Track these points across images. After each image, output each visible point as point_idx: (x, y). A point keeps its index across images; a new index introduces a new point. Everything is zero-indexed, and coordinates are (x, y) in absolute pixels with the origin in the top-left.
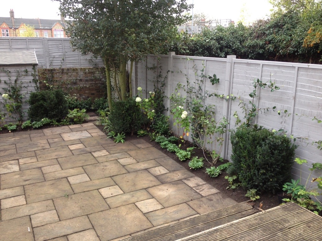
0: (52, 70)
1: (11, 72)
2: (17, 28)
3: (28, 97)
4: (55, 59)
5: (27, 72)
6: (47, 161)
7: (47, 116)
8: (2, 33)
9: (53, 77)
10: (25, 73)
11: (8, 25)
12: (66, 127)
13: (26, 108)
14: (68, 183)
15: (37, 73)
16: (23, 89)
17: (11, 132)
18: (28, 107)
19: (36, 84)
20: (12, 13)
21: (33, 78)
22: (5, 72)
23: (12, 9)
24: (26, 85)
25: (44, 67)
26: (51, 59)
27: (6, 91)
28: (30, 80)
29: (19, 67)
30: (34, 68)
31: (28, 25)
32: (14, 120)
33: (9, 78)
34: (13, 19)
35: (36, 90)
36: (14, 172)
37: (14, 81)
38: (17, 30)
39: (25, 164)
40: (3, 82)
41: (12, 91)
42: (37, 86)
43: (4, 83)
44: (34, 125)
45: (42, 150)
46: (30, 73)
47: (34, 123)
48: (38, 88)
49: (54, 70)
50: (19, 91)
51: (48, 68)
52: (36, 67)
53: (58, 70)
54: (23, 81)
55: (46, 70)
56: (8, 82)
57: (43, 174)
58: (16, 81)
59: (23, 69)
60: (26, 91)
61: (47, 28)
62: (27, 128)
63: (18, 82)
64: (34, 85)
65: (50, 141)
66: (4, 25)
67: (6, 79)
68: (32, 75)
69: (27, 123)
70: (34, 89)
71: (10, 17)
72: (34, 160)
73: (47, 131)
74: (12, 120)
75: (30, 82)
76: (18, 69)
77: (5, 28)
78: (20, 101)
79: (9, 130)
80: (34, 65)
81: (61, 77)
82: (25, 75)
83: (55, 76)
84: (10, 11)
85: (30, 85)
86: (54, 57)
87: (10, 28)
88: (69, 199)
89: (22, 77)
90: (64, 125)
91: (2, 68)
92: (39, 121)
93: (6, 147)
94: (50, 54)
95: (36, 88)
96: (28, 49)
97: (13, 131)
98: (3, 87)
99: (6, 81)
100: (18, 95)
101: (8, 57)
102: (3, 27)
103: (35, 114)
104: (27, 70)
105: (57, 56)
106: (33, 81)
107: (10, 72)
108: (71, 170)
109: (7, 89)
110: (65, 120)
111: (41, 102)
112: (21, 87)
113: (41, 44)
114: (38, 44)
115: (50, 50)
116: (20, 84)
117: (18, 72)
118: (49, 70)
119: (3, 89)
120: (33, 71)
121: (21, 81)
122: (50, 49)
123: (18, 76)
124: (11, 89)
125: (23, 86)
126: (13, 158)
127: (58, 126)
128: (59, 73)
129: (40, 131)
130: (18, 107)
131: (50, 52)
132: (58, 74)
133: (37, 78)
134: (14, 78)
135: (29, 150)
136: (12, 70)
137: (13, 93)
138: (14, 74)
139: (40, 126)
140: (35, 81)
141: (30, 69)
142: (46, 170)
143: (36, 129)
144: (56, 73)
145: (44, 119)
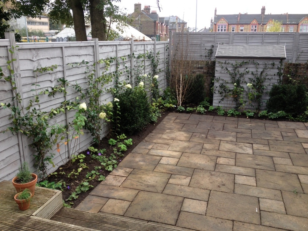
0: (297, 65)
1: (260, 64)
2: (265, 23)
3: (270, 89)
4: (303, 54)
5: (273, 65)
6: (279, 153)
7: (283, 110)
8: (251, 28)
9: (297, 72)
10: (272, 66)
11: (258, 21)
12: (301, 124)
13: (266, 99)
14: (298, 180)
15: (283, 67)
16: (266, 81)
17: (248, 118)
18: (268, 98)
19: (280, 77)
20: (263, 10)
21: (278, 71)
22: (254, 64)
23: (265, 6)
24: (270, 77)
25: (290, 62)
26: (299, 54)
27: (252, 81)
28: (274, 73)
29: (268, 60)
30: (281, 62)
31: (277, 21)
32: (253, 108)
33: (256, 69)
34: (263, 16)
35: (278, 83)
36: (248, 154)
37: (260, 72)
38: (265, 26)
39: (258, 149)
40: (251, 72)
41: (256, 82)
42: (280, 79)
43: (251, 74)
44: (270, 115)
45: (275, 141)
46: (276, 66)
47: (270, 113)
48: (280, 81)
49: (300, 65)
50: (263, 82)
51: (294, 62)
52: (283, 61)
53: (303, 65)
54: (268, 73)
55: (291, 64)
56: (255, 73)
57: (274, 164)
58: (262, 73)
59: (271, 62)
60: (269, 83)
61: (293, 23)
62: (263, 118)
63: (264, 74)
64: (277, 78)
65: (284, 134)
66: (254, 22)
67: (254, 70)
68: (278, 68)
69: (263, 112)
70: (276, 81)
71: (261, 13)
72: (267, 148)
73: (282, 124)
74: (250, 107)
75: (275, 75)
76: (266, 62)
77: (254, 24)
78: (262, 91)
79: (247, 116)
80: (282, 59)
81: (305, 72)
82: (272, 67)
83: (299, 71)
84: (262, 8)
85: (274, 77)
86: (302, 52)
87: (259, 24)
88: (298, 197)
89: (269, 69)
90: (299, 121)
91: (252, 60)
92: (275, 112)
93: (243, 130)
94: (299, 49)
95: (279, 81)
96: (278, 43)
97: (250, 117)
98: (250, 77)
99: (253, 72)
100: (261, 86)
101: (259, 50)
102: (253, 23)
103: (272, 106)
104: (274, 63)
105: (306, 51)
106: (277, 74)
107: (258, 64)
108: (302, 168)
109: (253, 79)
110: (301, 116)
111: (282, 95)
112: (265, 79)
113: (292, 39)
114: (289, 38)
115: (300, 45)
116: (265, 76)
117: (266, 65)
118: (294, 65)
119: (249, 79)
120: (280, 64)
121: (267, 73)
122: (299, 43)
123: (265, 68)
124: (255, 80)
125: (267, 78)
126: (248, 142)
127: (293, 121)
128: (304, 68)
129: (275, 122)
130: (259, 97)
131: (299, 47)
132: (302, 69)
133: (282, 71)
134: (261, 70)
135: (262, 138)
136: (260, 62)
137: (257, 83)
138: (261, 66)
139: (275, 117)
140: (279, 74)
141: (277, 63)
142: (278, 160)
143: (271, 119)
144: (301, 68)
145: (281, 111)
